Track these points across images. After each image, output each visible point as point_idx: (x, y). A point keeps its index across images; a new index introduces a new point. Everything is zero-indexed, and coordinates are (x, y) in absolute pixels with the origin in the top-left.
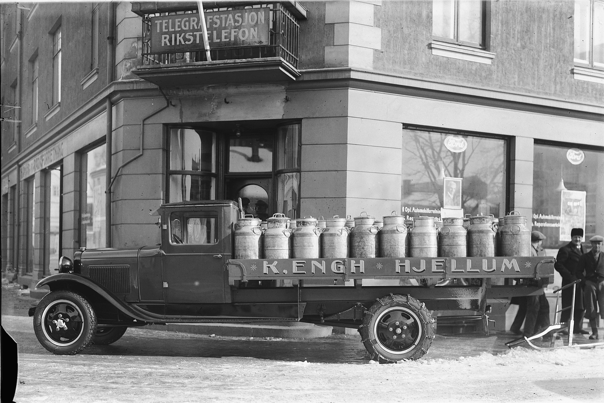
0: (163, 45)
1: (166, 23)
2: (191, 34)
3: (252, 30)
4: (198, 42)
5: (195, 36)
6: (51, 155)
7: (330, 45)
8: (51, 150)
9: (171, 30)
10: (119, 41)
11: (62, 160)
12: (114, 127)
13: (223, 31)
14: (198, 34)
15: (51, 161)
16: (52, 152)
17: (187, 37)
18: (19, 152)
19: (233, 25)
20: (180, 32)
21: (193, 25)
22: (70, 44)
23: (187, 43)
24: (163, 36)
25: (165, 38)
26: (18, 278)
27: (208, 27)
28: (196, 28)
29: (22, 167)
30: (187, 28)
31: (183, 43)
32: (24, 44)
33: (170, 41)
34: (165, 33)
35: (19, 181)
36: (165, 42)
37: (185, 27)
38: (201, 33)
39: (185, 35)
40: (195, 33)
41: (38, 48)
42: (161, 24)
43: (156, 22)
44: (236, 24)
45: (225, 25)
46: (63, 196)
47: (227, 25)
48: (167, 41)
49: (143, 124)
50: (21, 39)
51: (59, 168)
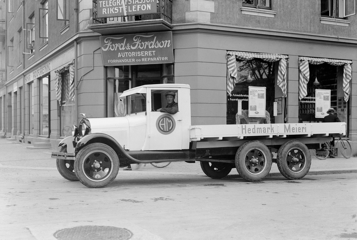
0: (103, 14)
1: (104, 2)
2: (117, 8)
3: (148, 5)
4: (121, 12)
5: (119, 9)
6: (43, 69)
7: (188, 11)
8: (43, 67)
9: (107, 6)
10: (80, 11)
11: (50, 73)
12: (78, 55)
13: (133, 6)
14: (121, 8)
15: (43, 73)
16: (44, 68)
17: (116, 9)
18: (24, 68)
19: (138, 3)
20: (112, 7)
21: (118, 3)
22: (53, 10)
23: (115, 12)
24: (103, 9)
25: (104, 10)
26: (25, 138)
27: (126, 4)
28: (120, 5)
29: (26, 77)
30: (115, 5)
31: (113, 12)
32: (26, 8)
33: (107, 11)
34: (104, 8)
35: (24, 84)
36: (104, 12)
37: (114, 4)
38: (122, 7)
39: (114, 9)
40: (119, 7)
41: (34, 11)
42: (102, 3)
43: (100, 2)
44: (140, 2)
45: (134, 3)
46: (51, 92)
47: (135, 3)
48: (105, 11)
49: (94, 54)
50: (24, 5)
51: (48, 77)
